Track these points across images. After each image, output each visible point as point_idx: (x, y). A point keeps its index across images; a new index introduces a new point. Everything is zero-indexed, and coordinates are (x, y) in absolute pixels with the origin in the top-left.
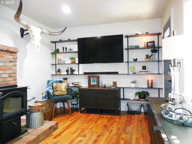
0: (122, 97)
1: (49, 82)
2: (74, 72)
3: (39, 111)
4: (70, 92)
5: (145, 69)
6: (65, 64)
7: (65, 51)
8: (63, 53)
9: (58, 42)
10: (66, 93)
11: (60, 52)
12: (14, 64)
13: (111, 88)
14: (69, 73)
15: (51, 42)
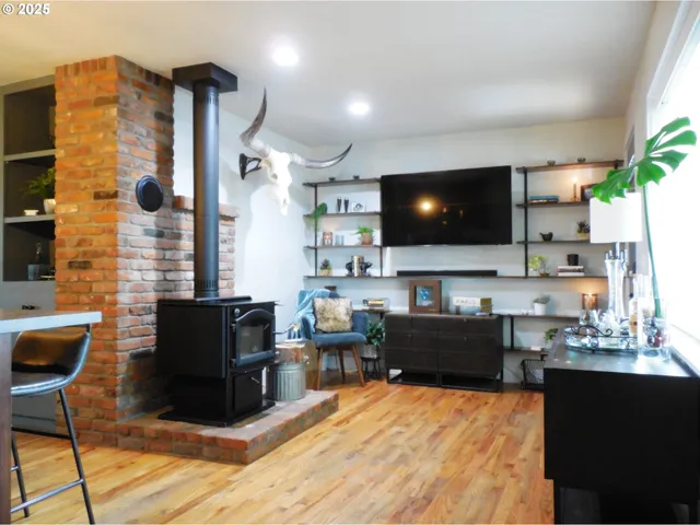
0: (507, 342)
1: (302, 294)
2: (368, 270)
3: (297, 361)
4: (360, 323)
5: (576, 264)
6: (343, 247)
7: (343, 210)
8: (338, 215)
9: (324, 184)
10: (348, 326)
11: (329, 211)
12: (230, 246)
13: (474, 314)
14: (356, 271)
15: (304, 184)
